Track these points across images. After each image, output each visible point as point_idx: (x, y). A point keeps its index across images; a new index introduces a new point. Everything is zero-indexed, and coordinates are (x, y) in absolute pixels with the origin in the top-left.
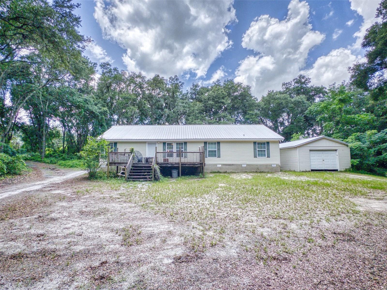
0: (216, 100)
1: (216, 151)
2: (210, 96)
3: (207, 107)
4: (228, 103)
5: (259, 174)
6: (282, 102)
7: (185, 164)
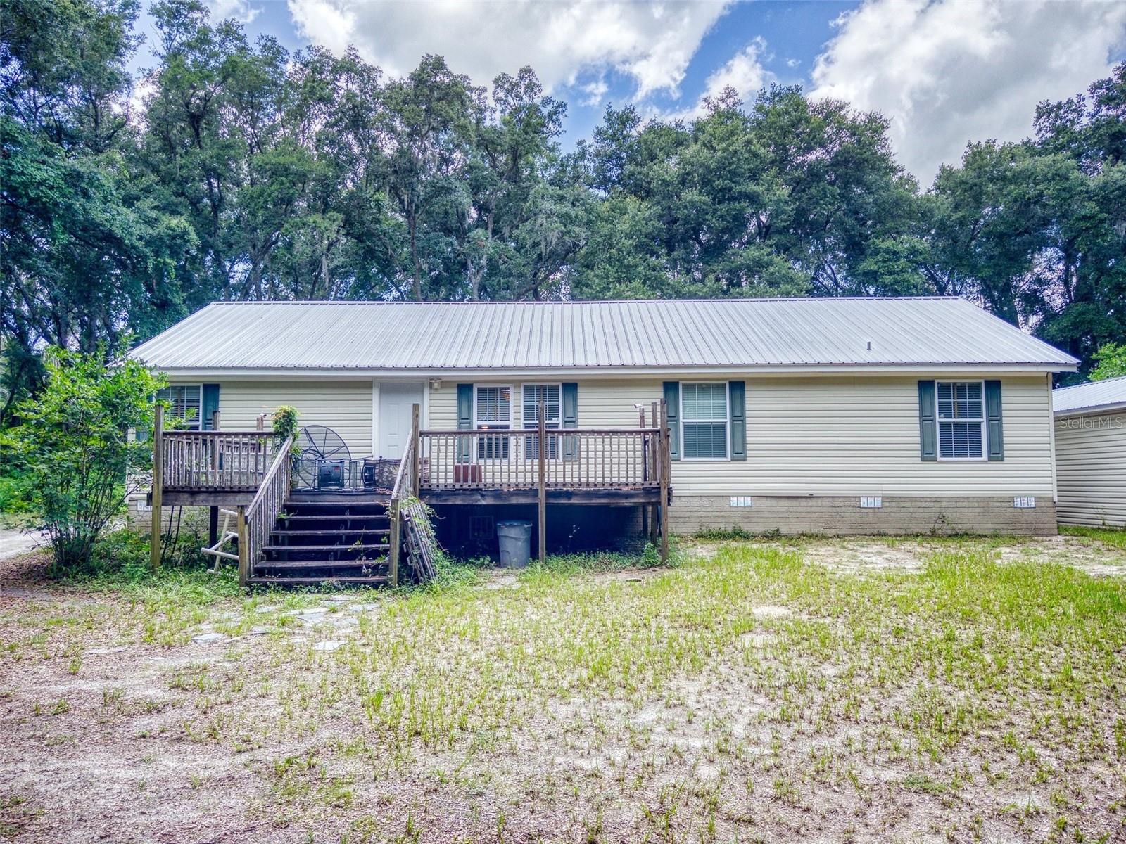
0: (718, 183)
1: (722, 428)
2: (689, 168)
3: (675, 222)
4: (779, 201)
5: (953, 548)
6: (1041, 194)
7: (568, 495)
